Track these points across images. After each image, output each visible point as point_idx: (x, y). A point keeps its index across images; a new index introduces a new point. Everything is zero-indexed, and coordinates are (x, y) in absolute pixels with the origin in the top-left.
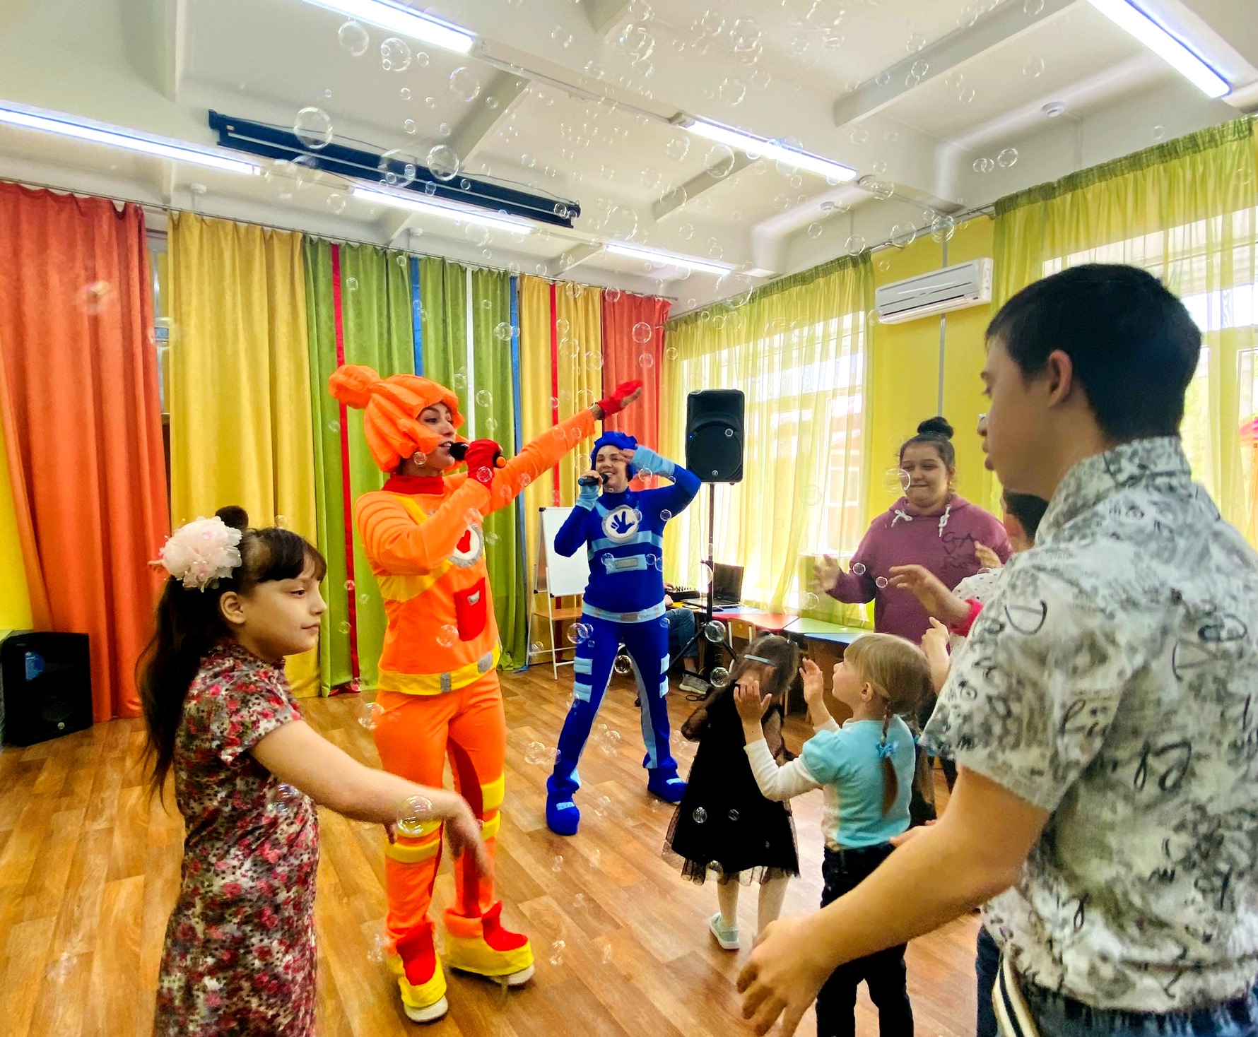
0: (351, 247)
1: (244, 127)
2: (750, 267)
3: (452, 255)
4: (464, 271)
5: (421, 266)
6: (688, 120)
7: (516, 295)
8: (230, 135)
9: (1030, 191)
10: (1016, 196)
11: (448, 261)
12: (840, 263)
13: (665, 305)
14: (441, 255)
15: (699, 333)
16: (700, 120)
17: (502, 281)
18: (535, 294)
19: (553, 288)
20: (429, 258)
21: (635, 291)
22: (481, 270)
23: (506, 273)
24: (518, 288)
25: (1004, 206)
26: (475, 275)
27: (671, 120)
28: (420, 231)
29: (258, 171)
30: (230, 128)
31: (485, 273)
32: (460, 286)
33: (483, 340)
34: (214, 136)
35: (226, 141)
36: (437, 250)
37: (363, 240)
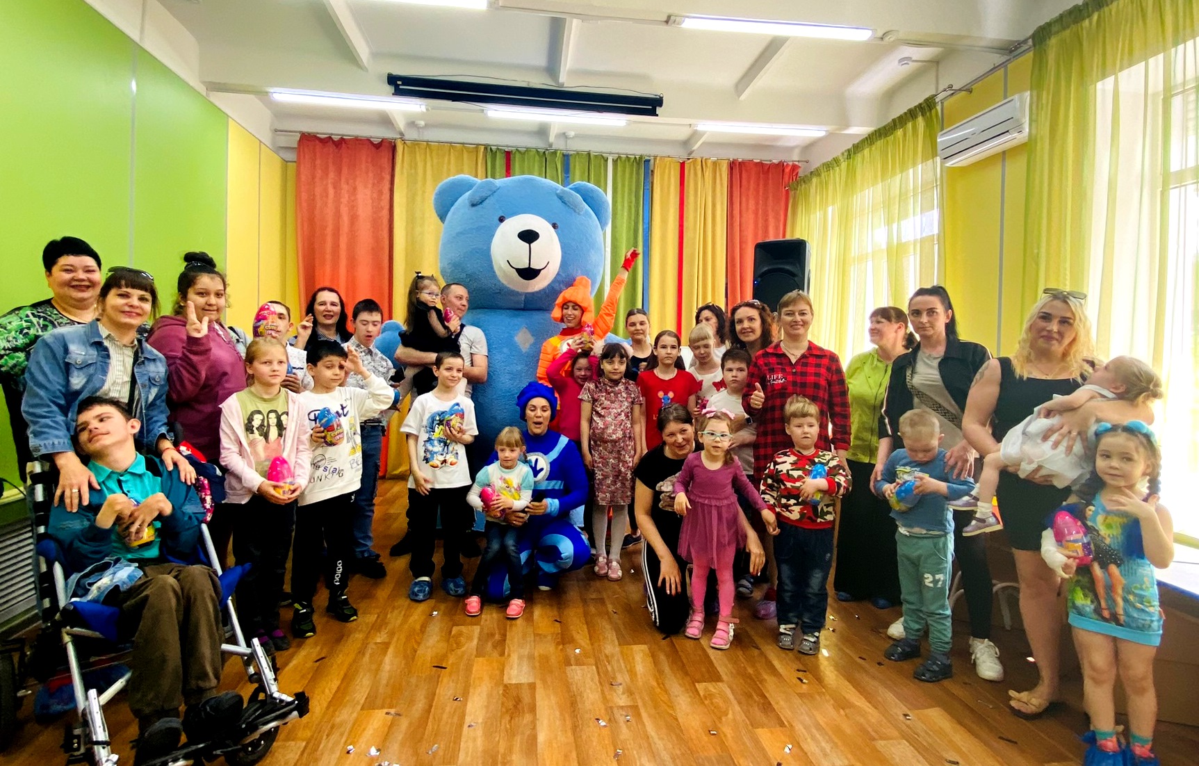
0: (520, 152)
1: (408, 81)
2: (847, 126)
3: (595, 148)
4: (606, 160)
5: (572, 160)
6: (678, 19)
7: (649, 173)
8: (401, 87)
9: (1061, 16)
10: (1049, 25)
11: (592, 154)
12: (912, 114)
13: (795, 168)
14: (587, 149)
15: (813, 190)
16: (688, 17)
17: (638, 164)
18: (667, 171)
19: (683, 165)
20: (578, 153)
21: (763, 158)
22: (619, 157)
23: (641, 157)
24: (651, 168)
25: (1041, 36)
26: (615, 162)
27: (667, 22)
28: (572, 134)
29: (423, 109)
30: (399, 83)
31: (623, 159)
32: (602, 171)
33: (619, 212)
34: (391, 89)
35: (398, 92)
36: (584, 146)
37: (529, 145)
